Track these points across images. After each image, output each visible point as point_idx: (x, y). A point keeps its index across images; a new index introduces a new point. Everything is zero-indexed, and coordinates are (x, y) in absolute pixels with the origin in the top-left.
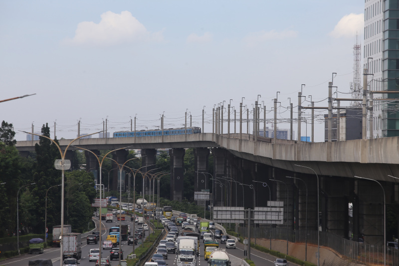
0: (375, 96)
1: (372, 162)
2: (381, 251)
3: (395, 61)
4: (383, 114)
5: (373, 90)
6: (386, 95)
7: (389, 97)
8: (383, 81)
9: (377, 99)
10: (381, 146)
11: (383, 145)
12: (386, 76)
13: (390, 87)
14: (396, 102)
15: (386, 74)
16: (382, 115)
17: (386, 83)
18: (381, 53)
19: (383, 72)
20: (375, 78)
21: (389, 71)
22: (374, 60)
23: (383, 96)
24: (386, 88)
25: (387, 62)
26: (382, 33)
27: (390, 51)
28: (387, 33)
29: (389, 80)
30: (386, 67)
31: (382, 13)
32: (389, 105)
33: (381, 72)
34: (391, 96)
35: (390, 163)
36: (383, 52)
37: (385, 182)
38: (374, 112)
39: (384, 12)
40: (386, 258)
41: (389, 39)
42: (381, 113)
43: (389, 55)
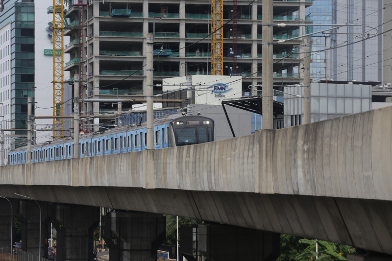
0: (6, 133)
1: (3, 184)
2: (9, 252)
3: (20, 106)
4: (12, 146)
5: (4, 128)
6: (14, 132)
7: (16, 134)
8: (11, 121)
9: (7, 136)
10: (10, 171)
11: (11, 170)
12: (14, 118)
13: (17, 126)
14: (21, 137)
15: (14, 116)
16: (10, 148)
17: (14, 123)
18: (10, 100)
19: (11, 114)
20: (5, 119)
21: (16, 114)
22: (4, 105)
23: (12, 133)
24: (14, 127)
25: (14, 107)
26: (10, 85)
27: (16, 98)
28: (14, 85)
29: (16, 120)
30: (14, 111)
31: (10, 70)
32: (16, 139)
33: (10, 115)
34: (17, 132)
35: (17, 184)
36: (11, 99)
37: (13, 199)
38: (4, 145)
39: (11, 69)
40: (12, 258)
41: (16, 90)
42: (10, 145)
43: (16, 101)
